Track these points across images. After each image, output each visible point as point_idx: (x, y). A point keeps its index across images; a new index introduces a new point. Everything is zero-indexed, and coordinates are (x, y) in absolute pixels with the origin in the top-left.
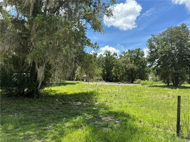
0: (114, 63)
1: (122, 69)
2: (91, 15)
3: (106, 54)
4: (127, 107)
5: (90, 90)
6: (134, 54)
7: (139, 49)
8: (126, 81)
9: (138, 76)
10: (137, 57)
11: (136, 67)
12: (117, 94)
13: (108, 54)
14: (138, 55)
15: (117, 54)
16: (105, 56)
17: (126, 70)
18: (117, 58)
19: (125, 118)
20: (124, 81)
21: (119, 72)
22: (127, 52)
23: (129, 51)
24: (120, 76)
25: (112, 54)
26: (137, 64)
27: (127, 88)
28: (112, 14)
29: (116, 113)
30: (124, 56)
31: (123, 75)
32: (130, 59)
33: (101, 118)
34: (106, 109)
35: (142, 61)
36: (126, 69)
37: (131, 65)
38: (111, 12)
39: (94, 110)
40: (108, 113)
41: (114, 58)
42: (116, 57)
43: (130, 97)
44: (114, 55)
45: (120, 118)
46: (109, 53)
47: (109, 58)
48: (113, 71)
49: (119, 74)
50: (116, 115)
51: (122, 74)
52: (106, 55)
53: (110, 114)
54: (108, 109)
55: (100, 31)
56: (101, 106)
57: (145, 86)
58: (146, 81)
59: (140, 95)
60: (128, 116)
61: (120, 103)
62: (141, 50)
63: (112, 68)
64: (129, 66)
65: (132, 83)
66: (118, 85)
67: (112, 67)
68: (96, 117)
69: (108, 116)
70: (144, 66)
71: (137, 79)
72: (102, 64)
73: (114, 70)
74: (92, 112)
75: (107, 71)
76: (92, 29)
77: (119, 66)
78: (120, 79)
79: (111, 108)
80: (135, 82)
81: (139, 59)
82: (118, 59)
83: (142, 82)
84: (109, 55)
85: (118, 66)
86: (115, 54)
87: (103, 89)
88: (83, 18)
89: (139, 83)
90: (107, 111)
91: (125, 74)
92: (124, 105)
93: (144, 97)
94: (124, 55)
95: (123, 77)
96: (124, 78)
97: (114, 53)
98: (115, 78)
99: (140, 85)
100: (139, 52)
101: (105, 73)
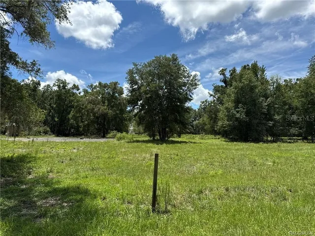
0: (73, 103)
1: (88, 113)
2: (23, 8)
3: (57, 85)
4: (87, 177)
6: (107, 90)
7: (116, 84)
8: (94, 134)
9: (114, 126)
10: (113, 97)
11: (110, 111)
12: (73, 157)
13: (62, 85)
14: (114, 93)
16: (56, 88)
17: (94, 116)
18: (80, 94)
19: (79, 197)
20: (91, 134)
21: (82, 119)
22: (96, 86)
23: (100, 84)
24: (85, 126)
25: (69, 86)
26: (112, 107)
27: (93, 146)
28: (66, 17)
29: (65, 190)
30: (91, 91)
31: (88, 125)
32: (102, 97)
33: (34, 202)
34: (47, 185)
35: (119, 103)
36: (94, 114)
37: (102, 108)
39: (23, 190)
40: (49, 192)
41: (74, 94)
42: (78, 92)
43: (95, 161)
44: (73, 89)
45: (71, 197)
46: (64, 83)
47: (64, 94)
48: (70, 116)
49: (82, 122)
50: (65, 193)
51: (86, 122)
52: (59, 86)
53: (55, 192)
54: (52, 184)
55: (42, 42)
56: (42, 180)
57: (123, 141)
58: (124, 134)
59: (111, 156)
60: (86, 193)
61: (77, 172)
62: (119, 86)
63: (70, 111)
64: (99, 110)
65: (104, 137)
66: (79, 142)
67: (69, 109)
68: (24, 202)
69: (48, 197)
70: (122, 111)
71: (112, 130)
72: (50, 104)
73: (74, 116)
74: (16, 195)
75: (59, 116)
76: (25, 34)
77: (83, 109)
78: (83, 130)
79: (59, 182)
80: (109, 135)
81: (116, 98)
82: (81, 97)
83: (119, 135)
84: (64, 87)
85: (81, 108)
86: (76, 87)
87: (48, 150)
88: (5, 9)
89: (113, 137)
90: (48, 189)
91: (93, 122)
92: (82, 174)
93: (117, 159)
94: (92, 90)
95: (88, 127)
96: (91, 128)
97: (74, 85)
98: (74, 128)
99: (115, 141)
100: (115, 88)
101: (56, 119)
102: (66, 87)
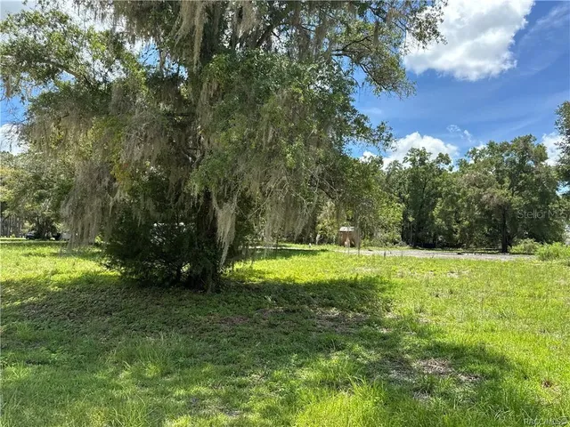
0: (439, 188)
1: (469, 206)
2: (365, 42)
3: (410, 160)
4: (493, 330)
5: (364, 272)
6: (508, 155)
7: (527, 140)
8: (482, 245)
9: (527, 229)
10: (521, 167)
11: (516, 198)
12: (456, 288)
13: (418, 158)
14: (523, 160)
15: (451, 158)
16: (408, 165)
17: (482, 210)
18: (451, 170)
19: (489, 369)
20: (475, 244)
21: (457, 216)
22: (483, 151)
23: (491, 145)
24: (463, 230)
25: (432, 159)
26: (521, 189)
27: (489, 267)
28: (435, 32)
29: (456, 349)
30: (472, 162)
31: (471, 226)
32: (497, 171)
33: (407, 362)
34: (420, 334)
35: (538, 180)
36: (482, 206)
37: (499, 192)
38: (430, 23)
39: (384, 337)
40: (429, 349)
41: (440, 172)
42: (446, 167)
43: (501, 300)
44: (438, 162)
45: (472, 366)
46: (423, 155)
47: (423, 173)
48: (436, 212)
49: (458, 222)
50: (458, 355)
51: (467, 223)
52: (413, 161)
53: (438, 350)
54: (430, 334)
55: (395, 88)
56: (406, 324)
57: (554, 262)
58: (556, 245)
59: (537, 293)
60: (502, 362)
61: (469, 317)
62: (535, 143)
63: (435, 204)
64: (492, 197)
65: (504, 251)
66: (458, 260)
67: (433, 200)
68: (391, 358)
69: (429, 358)
70: (546, 197)
71: (523, 238)
72: (400, 193)
73: (442, 211)
74: (376, 343)
75: (415, 214)
76: (368, 83)
77: (459, 197)
78: (461, 238)
79: (440, 331)
80: (514, 249)
81: (529, 170)
82: (455, 175)
83: (544, 248)
84: (422, 162)
85: (455, 195)
86: (443, 158)
87: (407, 272)
88: (341, 52)
89: (528, 252)
90: (425, 342)
91: (480, 222)
92: (485, 324)
93: (552, 300)
94: (475, 161)
95: (471, 232)
96: (477, 235)
97: (441, 155)
98: (443, 235)
99: (534, 260)
100: (526, 149)
101: (411, 219)
102: (426, 161)
